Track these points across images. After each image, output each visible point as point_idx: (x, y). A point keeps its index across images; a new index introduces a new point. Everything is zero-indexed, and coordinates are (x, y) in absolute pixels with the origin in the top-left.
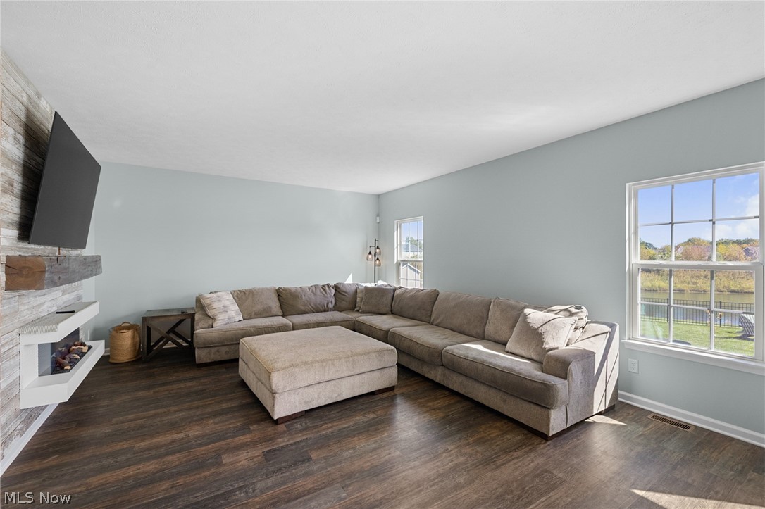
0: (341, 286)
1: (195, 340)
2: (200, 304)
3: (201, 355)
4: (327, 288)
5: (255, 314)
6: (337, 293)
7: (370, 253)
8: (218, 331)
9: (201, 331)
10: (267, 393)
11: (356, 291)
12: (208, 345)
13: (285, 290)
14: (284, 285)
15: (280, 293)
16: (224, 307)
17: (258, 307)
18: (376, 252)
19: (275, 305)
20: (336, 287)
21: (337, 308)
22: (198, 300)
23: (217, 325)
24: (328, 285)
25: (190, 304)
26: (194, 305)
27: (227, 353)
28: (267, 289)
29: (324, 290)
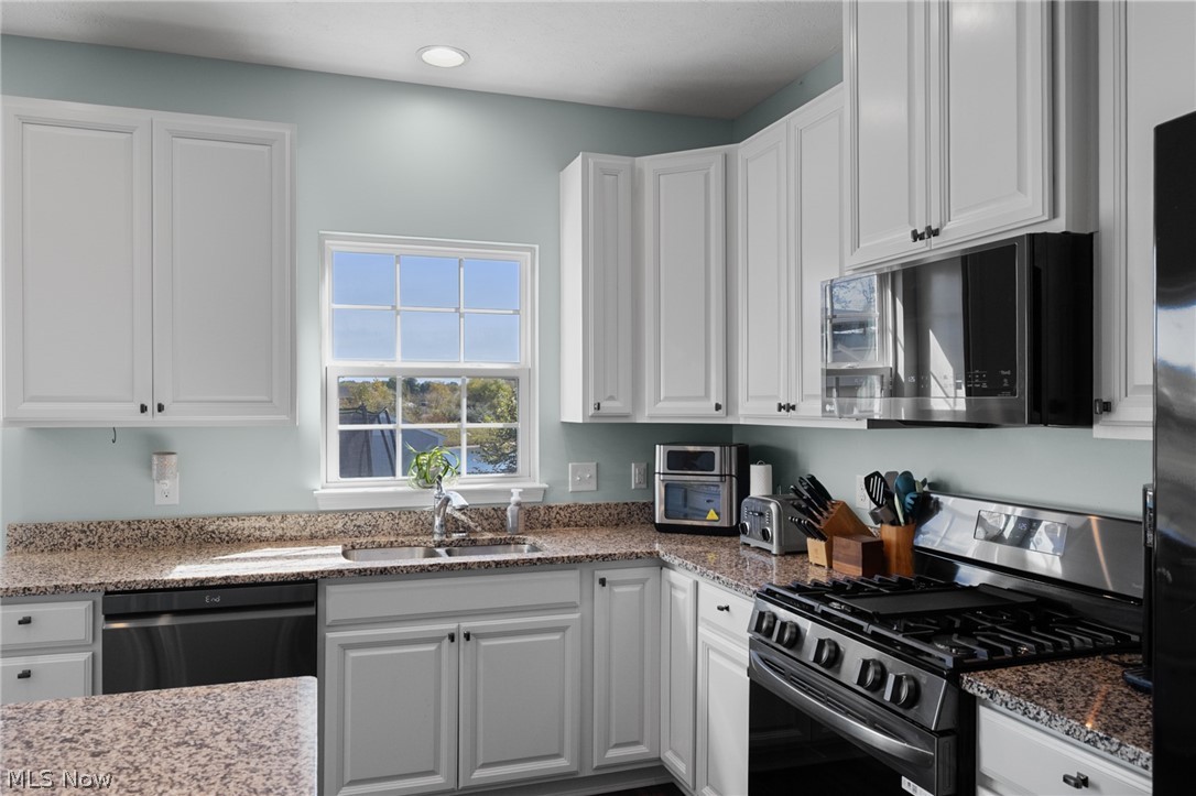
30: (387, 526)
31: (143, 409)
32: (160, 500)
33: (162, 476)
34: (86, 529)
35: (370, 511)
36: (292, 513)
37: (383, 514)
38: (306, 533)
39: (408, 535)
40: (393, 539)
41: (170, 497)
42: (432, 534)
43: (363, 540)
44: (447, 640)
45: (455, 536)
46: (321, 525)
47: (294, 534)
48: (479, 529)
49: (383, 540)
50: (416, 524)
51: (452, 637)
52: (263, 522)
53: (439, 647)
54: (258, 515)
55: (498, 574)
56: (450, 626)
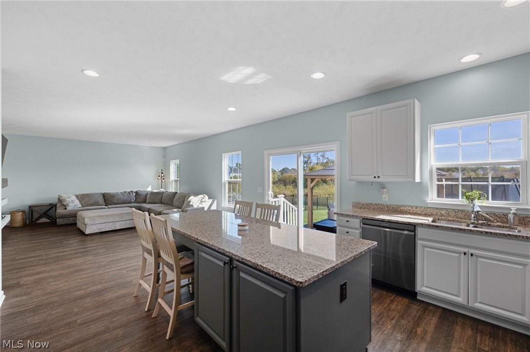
0: (139, 192)
1: (56, 214)
2: (60, 200)
3: (60, 221)
4: (131, 193)
5: (90, 204)
6: (137, 195)
7: (159, 176)
8: (69, 211)
9: (60, 211)
10: (84, 226)
11: (147, 194)
12: (63, 217)
13: (107, 194)
14: (107, 192)
15: (104, 195)
16: (72, 200)
17: (92, 202)
18: (163, 175)
19: (101, 200)
20: (136, 192)
21: (136, 202)
22: (59, 199)
23: (69, 208)
24: (132, 191)
25: (54, 201)
26: (57, 201)
27: (73, 220)
28: (98, 193)
29: (130, 194)
30: (453, 214)
31: (375, 177)
32: (383, 200)
33: (383, 194)
34: (367, 205)
35: (446, 209)
36: (419, 207)
37: (451, 211)
38: (424, 213)
39: (462, 218)
40: (454, 219)
41: (386, 199)
42: (471, 219)
43: (443, 218)
44: (463, 254)
45: (480, 222)
46: (428, 211)
47: (420, 213)
48: (495, 221)
49: (450, 219)
50: (465, 215)
51: (465, 254)
52: (410, 208)
53: (460, 256)
54: (409, 206)
55: (486, 236)
56: (466, 250)
